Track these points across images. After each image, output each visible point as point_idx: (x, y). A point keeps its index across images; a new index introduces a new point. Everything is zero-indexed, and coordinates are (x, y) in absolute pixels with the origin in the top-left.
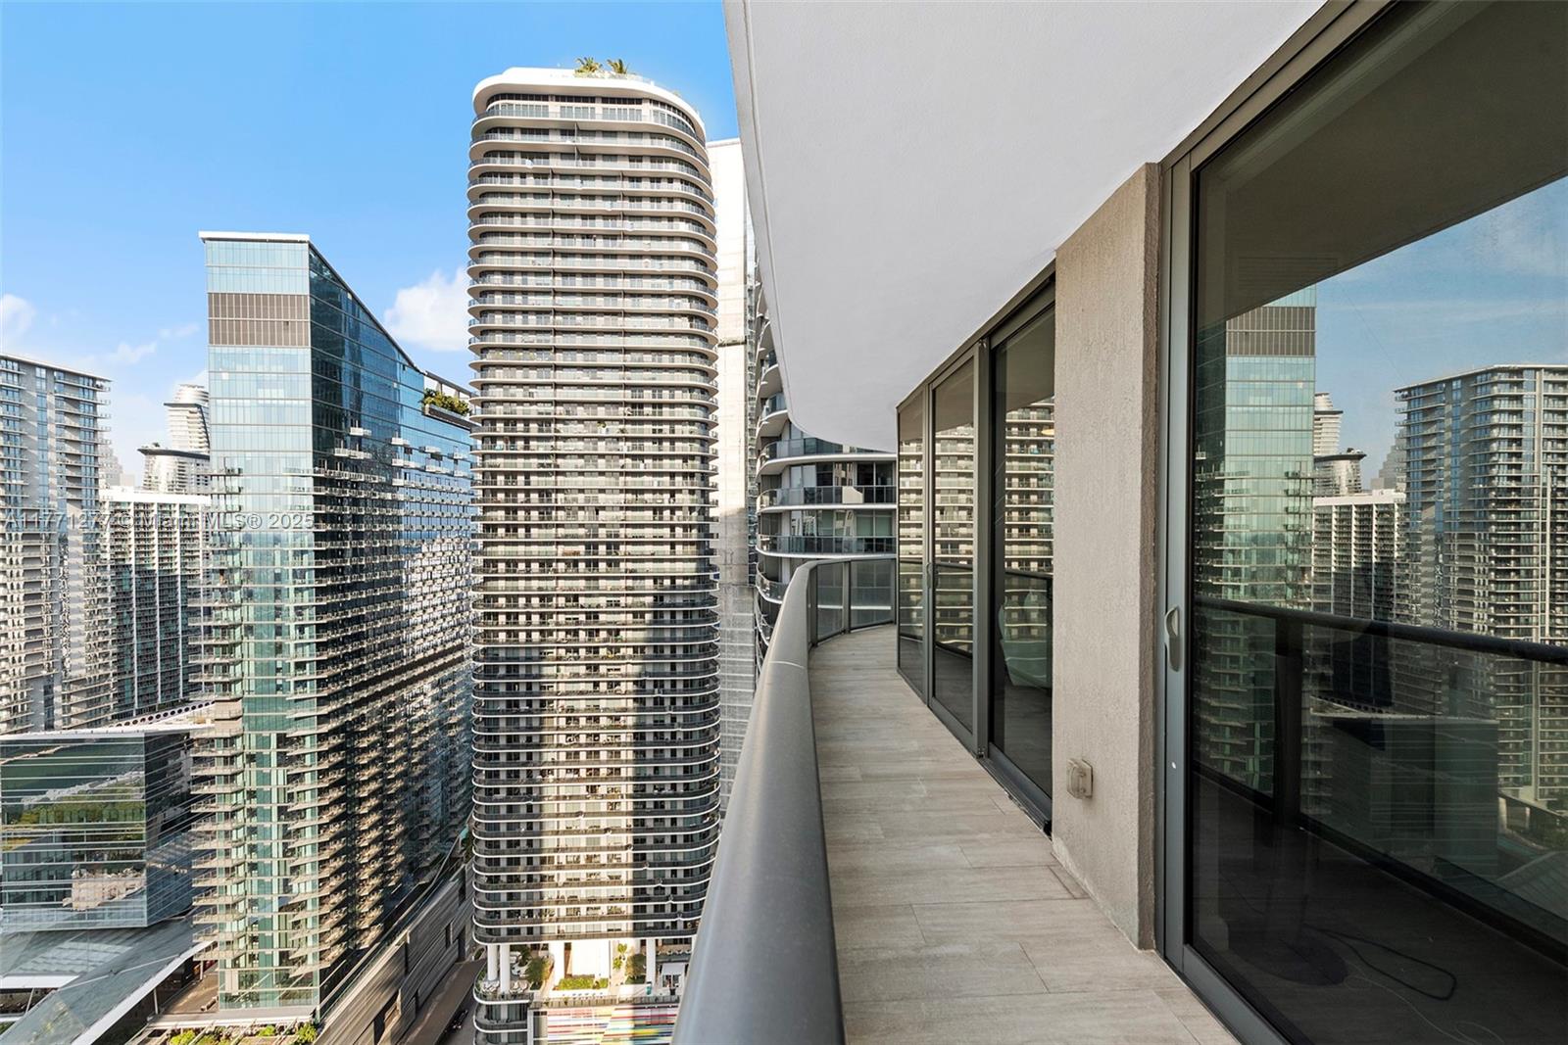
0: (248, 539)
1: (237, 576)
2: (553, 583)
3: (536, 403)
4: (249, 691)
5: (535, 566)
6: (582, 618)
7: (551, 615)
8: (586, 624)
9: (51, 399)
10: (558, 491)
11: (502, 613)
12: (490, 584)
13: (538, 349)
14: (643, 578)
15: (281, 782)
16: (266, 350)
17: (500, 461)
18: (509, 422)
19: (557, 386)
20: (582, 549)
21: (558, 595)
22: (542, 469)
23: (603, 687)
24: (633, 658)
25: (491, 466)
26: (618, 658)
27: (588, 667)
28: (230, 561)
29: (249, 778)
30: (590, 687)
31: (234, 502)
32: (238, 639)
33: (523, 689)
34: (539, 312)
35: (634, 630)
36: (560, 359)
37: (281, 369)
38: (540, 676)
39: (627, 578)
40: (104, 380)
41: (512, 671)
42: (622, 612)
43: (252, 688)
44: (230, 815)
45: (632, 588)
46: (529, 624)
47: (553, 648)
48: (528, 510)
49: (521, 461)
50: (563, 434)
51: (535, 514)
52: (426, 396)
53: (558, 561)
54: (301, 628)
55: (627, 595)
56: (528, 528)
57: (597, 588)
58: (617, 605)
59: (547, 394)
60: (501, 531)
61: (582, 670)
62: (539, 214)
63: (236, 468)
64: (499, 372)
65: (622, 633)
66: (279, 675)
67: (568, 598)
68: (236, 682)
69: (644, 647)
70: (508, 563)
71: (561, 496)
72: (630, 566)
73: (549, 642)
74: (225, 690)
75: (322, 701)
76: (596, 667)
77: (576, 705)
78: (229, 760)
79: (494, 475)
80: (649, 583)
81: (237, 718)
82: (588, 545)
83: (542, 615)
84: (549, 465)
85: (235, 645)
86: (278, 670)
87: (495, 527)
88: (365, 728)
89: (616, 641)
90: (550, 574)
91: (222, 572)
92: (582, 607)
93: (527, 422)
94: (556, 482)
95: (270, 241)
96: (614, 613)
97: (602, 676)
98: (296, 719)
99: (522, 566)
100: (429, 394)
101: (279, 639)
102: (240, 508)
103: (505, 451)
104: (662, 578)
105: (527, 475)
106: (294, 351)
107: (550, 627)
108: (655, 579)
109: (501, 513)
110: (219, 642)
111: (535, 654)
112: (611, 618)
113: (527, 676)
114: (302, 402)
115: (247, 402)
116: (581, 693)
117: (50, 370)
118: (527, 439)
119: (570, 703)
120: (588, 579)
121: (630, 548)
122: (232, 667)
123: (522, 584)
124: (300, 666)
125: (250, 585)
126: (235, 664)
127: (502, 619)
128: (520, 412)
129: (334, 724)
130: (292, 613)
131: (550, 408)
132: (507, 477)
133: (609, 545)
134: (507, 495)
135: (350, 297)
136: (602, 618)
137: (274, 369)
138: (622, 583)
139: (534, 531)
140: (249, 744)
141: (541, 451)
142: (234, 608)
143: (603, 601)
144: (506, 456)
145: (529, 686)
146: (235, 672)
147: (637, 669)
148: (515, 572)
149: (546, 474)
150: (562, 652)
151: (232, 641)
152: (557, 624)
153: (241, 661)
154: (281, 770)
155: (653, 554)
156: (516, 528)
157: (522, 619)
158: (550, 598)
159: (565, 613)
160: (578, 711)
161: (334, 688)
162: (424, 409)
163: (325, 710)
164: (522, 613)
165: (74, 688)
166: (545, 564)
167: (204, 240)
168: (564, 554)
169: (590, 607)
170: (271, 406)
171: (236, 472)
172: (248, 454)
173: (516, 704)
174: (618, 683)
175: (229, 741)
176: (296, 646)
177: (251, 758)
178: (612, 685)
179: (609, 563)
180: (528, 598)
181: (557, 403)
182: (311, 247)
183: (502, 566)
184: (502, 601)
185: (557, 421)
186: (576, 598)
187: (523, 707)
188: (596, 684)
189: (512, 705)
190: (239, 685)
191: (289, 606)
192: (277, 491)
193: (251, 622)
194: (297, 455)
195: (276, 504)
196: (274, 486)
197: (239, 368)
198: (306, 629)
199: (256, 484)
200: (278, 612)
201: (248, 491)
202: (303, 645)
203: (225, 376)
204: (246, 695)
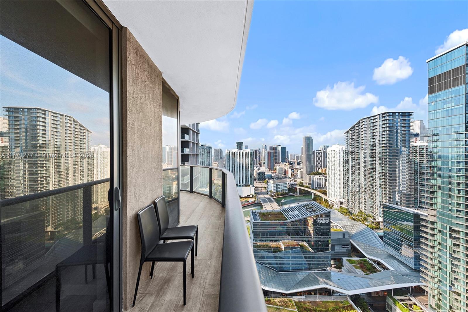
0: (439, 157)
1: (435, 169)
4: (439, 208)
9: (399, 120)
15: (450, 244)
16: (447, 91)
28: (434, 164)
29: (439, 237)
31: (435, 144)
32: (435, 190)
37: (453, 96)
40: (413, 112)
43: (440, 208)
44: (433, 247)
54: (459, 191)
63: (436, 133)
66: (450, 206)
68: (435, 204)
74: (431, 206)
78: (433, 229)
81: (435, 216)
85: (435, 192)
86: (450, 204)
91: (431, 167)
95: (450, 52)
98: (457, 224)
101: (450, 193)
102: (437, 146)
106: (458, 88)
110: (429, 190)
114: (462, 106)
115: (440, 110)
117: (399, 113)
122: (433, 199)
124: (459, 204)
125: (440, 172)
126: (434, 198)
130: (456, 184)
137: (450, 96)
140: (439, 226)
142: (435, 179)
146: (434, 201)
151: (433, 190)
153: (437, 198)
154: (450, 240)
165: (404, 196)
167: (427, 62)
170: (449, 110)
171: (436, 135)
172: (440, 128)
175: (433, 223)
176: (457, 197)
177: (440, 231)
191: (455, 181)
192: (450, 140)
193: (440, 185)
194: (458, 126)
195: (450, 144)
196: (450, 138)
197: (438, 100)
198: (462, 191)
199: (442, 138)
200: (450, 183)
201: (440, 140)
202: (460, 197)
203: (433, 104)
204: (438, 209)
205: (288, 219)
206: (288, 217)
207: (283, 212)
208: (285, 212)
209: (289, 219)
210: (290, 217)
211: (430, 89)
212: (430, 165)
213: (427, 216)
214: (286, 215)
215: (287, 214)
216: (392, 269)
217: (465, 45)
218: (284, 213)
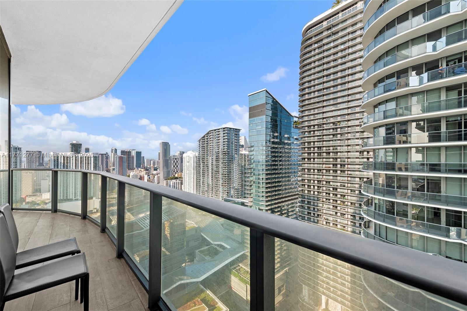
0: (254, 162)
1: (252, 170)
2: (321, 177)
3: (317, 119)
5: (316, 171)
6: (331, 189)
7: (320, 187)
8: (332, 192)
9: (233, 134)
10: (323, 147)
11: (306, 185)
12: (303, 175)
13: (318, 102)
14: (355, 177)
16: (258, 118)
17: (306, 138)
18: (309, 127)
19: (323, 113)
20: (331, 166)
21: (323, 181)
22: (318, 140)
23: (339, 214)
24: (350, 206)
25: (303, 140)
26: (345, 205)
27: (333, 206)
28: (252, 166)
30: (334, 213)
31: (252, 153)
33: (312, 209)
34: (318, 91)
35: (350, 196)
36: (325, 104)
37: (260, 121)
38: (318, 206)
39: (348, 177)
40: (241, 130)
41: (309, 203)
42: (346, 189)
43: (254, 195)
45: (350, 181)
46: (314, 189)
47: (321, 198)
48: (314, 153)
49: (312, 138)
50: (325, 128)
51: (316, 154)
52: (294, 123)
53: (323, 169)
55: (348, 183)
56: (314, 159)
57: (337, 180)
58: (344, 186)
59: (321, 116)
60: (306, 160)
61: (331, 207)
62: (319, 60)
63: (252, 145)
64: (307, 112)
65: (346, 197)
67: (326, 182)
69: (355, 203)
70: (308, 169)
71: (324, 148)
72: (349, 172)
73: (320, 195)
74: (250, 195)
75: (267, 201)
76: (336, 207)
77: (329, 218)
79: (304, 143)
80: (358, 179)
81: (252, 202)
82: (333, 165)
83: (318, 187)
84: (321, 139)
85: (252, 185)
86: (259, 192)
87: (304, 159)
88: (276, 211)
89: (344, 199)
90: (320, 174)
91: (250, 168)
92: (331, 185)
93: (314, 126)
94: (323, 144)
95: (259, 92)
96: (343, 189)
97: (339, 210)
98: (262, 205)
99: (312, 171)
100: (296, 122)
101: (259, 185)
103: (308, 136)
104: (363, 178)
105: (314, 142)
106: (262, 117)
107: (320, 191)
108: (360, 178)
109: (306, 154)
110: (249, 184)
111: (316, 199)
112: (342, 190)
113: (314, 205)
114: (264, 129)
115: (254, 130)
116: (331, 215)
117: (233, 129)
118: (314, 131)
119: (327, 217)
120: (333, 176)
121: (349, 166)
123: (312, 176)
124: (263, 192)
125: (254, 172)
126: (252, 189)
127: (306, 186)
128: (312, 123)
129: (269, 208)
130: (261, 179)
131: (321, 120)
132: (308, 143)
133: (341, 165)
134: (308, 149)
135: (275, 101)
136: (339, 190)
138: (346, 178)
139: (316, 160)
141: (318, 134)
142: (252, 177)
143: (339, 184)
144: (308, 137)
145: (314, 209)
146: (252, 191)
147: (352, 211)
148: (310, 172)
149: (320, 141)
150: (324, 200)
151: (251, 184)
152: (323, 190)
153: (253, 189)
155: (359, 169)
156: (310, 159)
157: (312, 187)
158: (321, 181)
159: (326, 187)
160: (330, 220)
161: (269, 199)
162: (293, 126)
163: (267, 204)
164: (312, 185)
165: (236, 190)
166: (319, 170)
167: (249, 96)
168: (326, 167)
169: (334, 186)
170: (258, 130)
172: (255, 142)
173: (310, 213)
174: (345, 214)
176: (262, 187)
178: (343, 215)
179: (341, 171)
180: (314, 181)
181: (323, 118)
182: (266, 91)
183: (306, 170)
184: (306, 181)
185: (323, 124)
186: (329, 182)
187: (312, 215)
188: (336, 213)
189: (309, 213)
190: (252, 194)
191: (261, 177)
192: (259, 150)
193: (254, 180)
194: (263, 141)
195: (259, 153)
196: (259, 149)
197: (253, 123)
198: (264, 183)
199: (256, 149)
200: (259, 179)
201: (254, 150)
202: (263, 187)
203: (251, 125)
204: (253, 197)
205: (144, 228)
206: (144, 226)
207: (138, 221)
208: (141, 221)
209: (146, 228)
210: (146, 226)
211: (250, 114)
212: (250, 167)
213: (248, 203)
214: (141, 224)
215: (143, 223)
216: (228, 247)
217: (265, 91)
218: (140, 223)
